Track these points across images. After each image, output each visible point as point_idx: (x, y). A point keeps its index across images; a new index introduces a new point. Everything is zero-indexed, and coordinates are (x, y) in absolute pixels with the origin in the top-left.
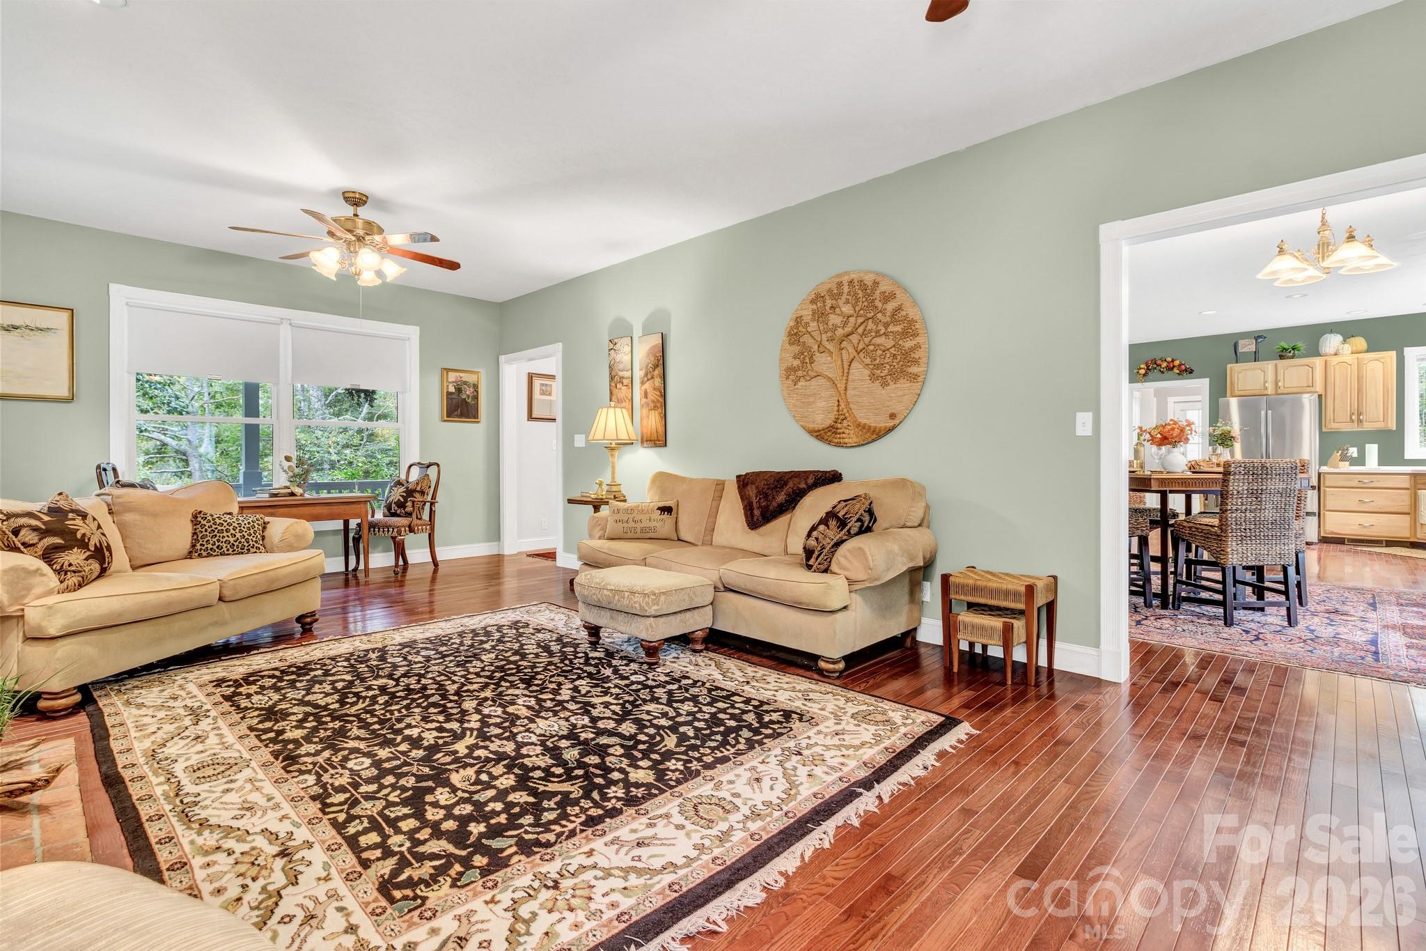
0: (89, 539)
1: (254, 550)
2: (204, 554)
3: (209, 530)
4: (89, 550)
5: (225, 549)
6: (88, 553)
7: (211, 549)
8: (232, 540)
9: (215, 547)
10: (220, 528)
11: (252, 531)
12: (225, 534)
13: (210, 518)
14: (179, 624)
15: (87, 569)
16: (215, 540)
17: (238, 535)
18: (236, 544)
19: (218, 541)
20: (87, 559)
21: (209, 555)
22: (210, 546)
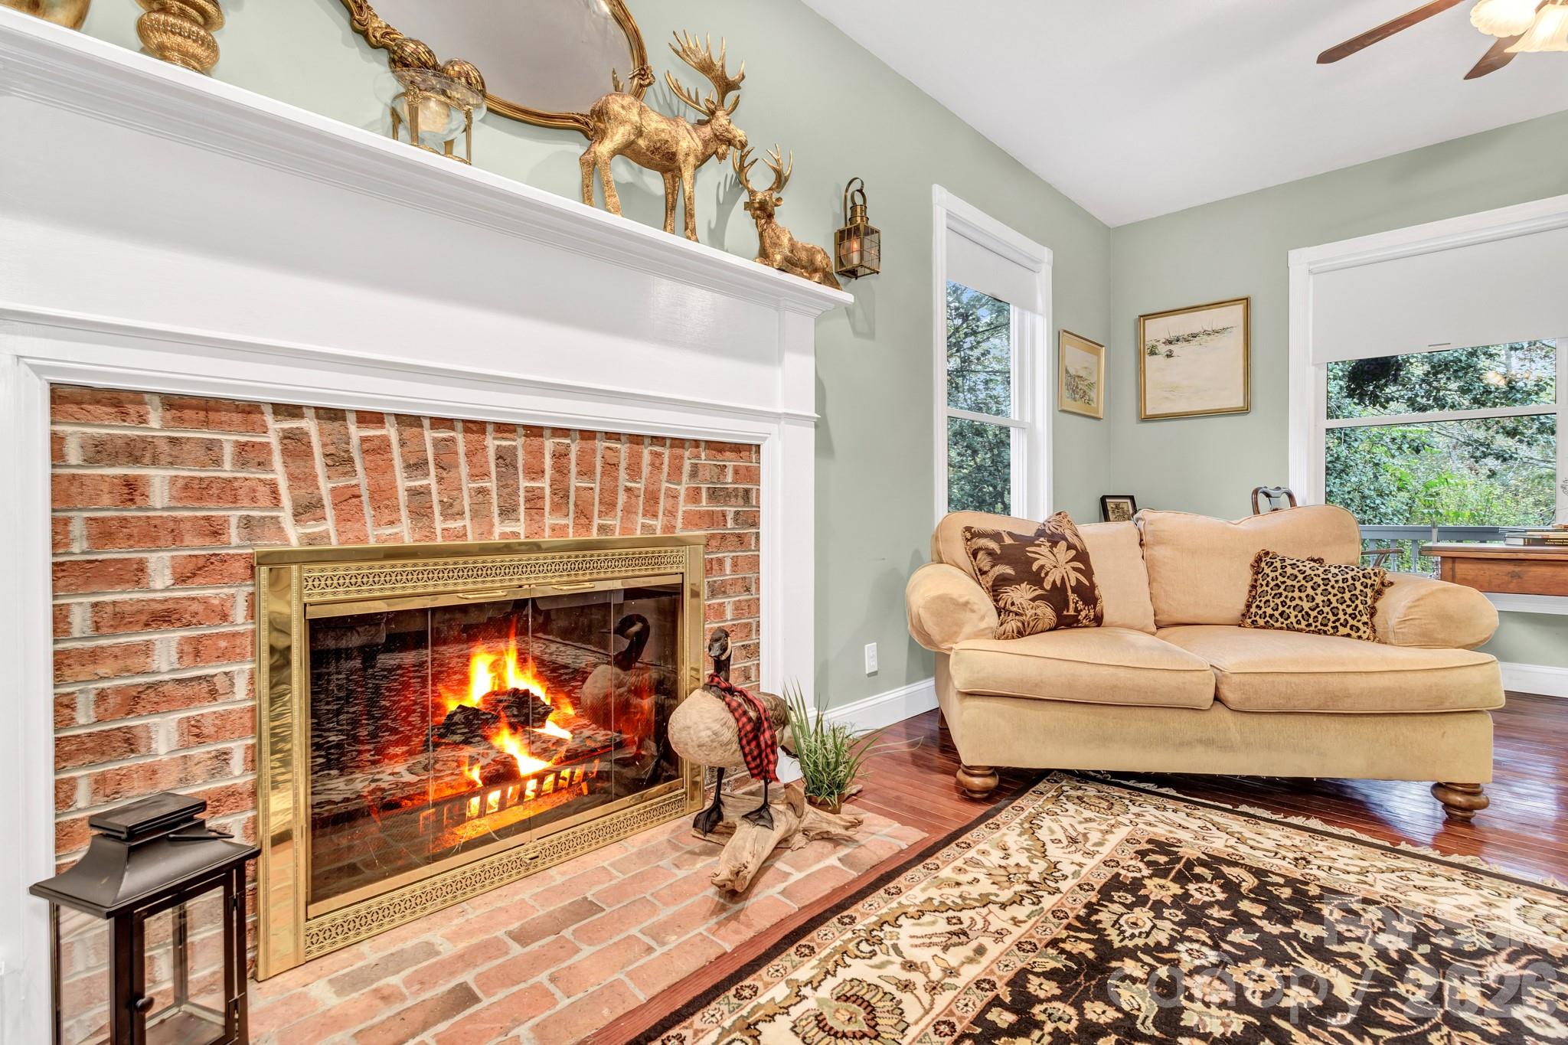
0: (1047, 574)
1: (1347, 630)
2: (1261, 622)
3: (1272, 584)
4: (1042, 588)
5: (1293, 619)
6: (1039, 592)
7: (1271, 616)
8: (1306, 605)
9: (1276, 614)
10: (1289, 582)
11: (1347, 596)
12: (1296, 594)
13: (1278, 564)
14: (1139, 723)
15: (1030, 613)
16: (1278, 601)
17: (1319, 599)
18: (1313, 614)
19: (1284, 604)
20: (1033, 600)
21: (1267, 626)
22: (1269, 611)
